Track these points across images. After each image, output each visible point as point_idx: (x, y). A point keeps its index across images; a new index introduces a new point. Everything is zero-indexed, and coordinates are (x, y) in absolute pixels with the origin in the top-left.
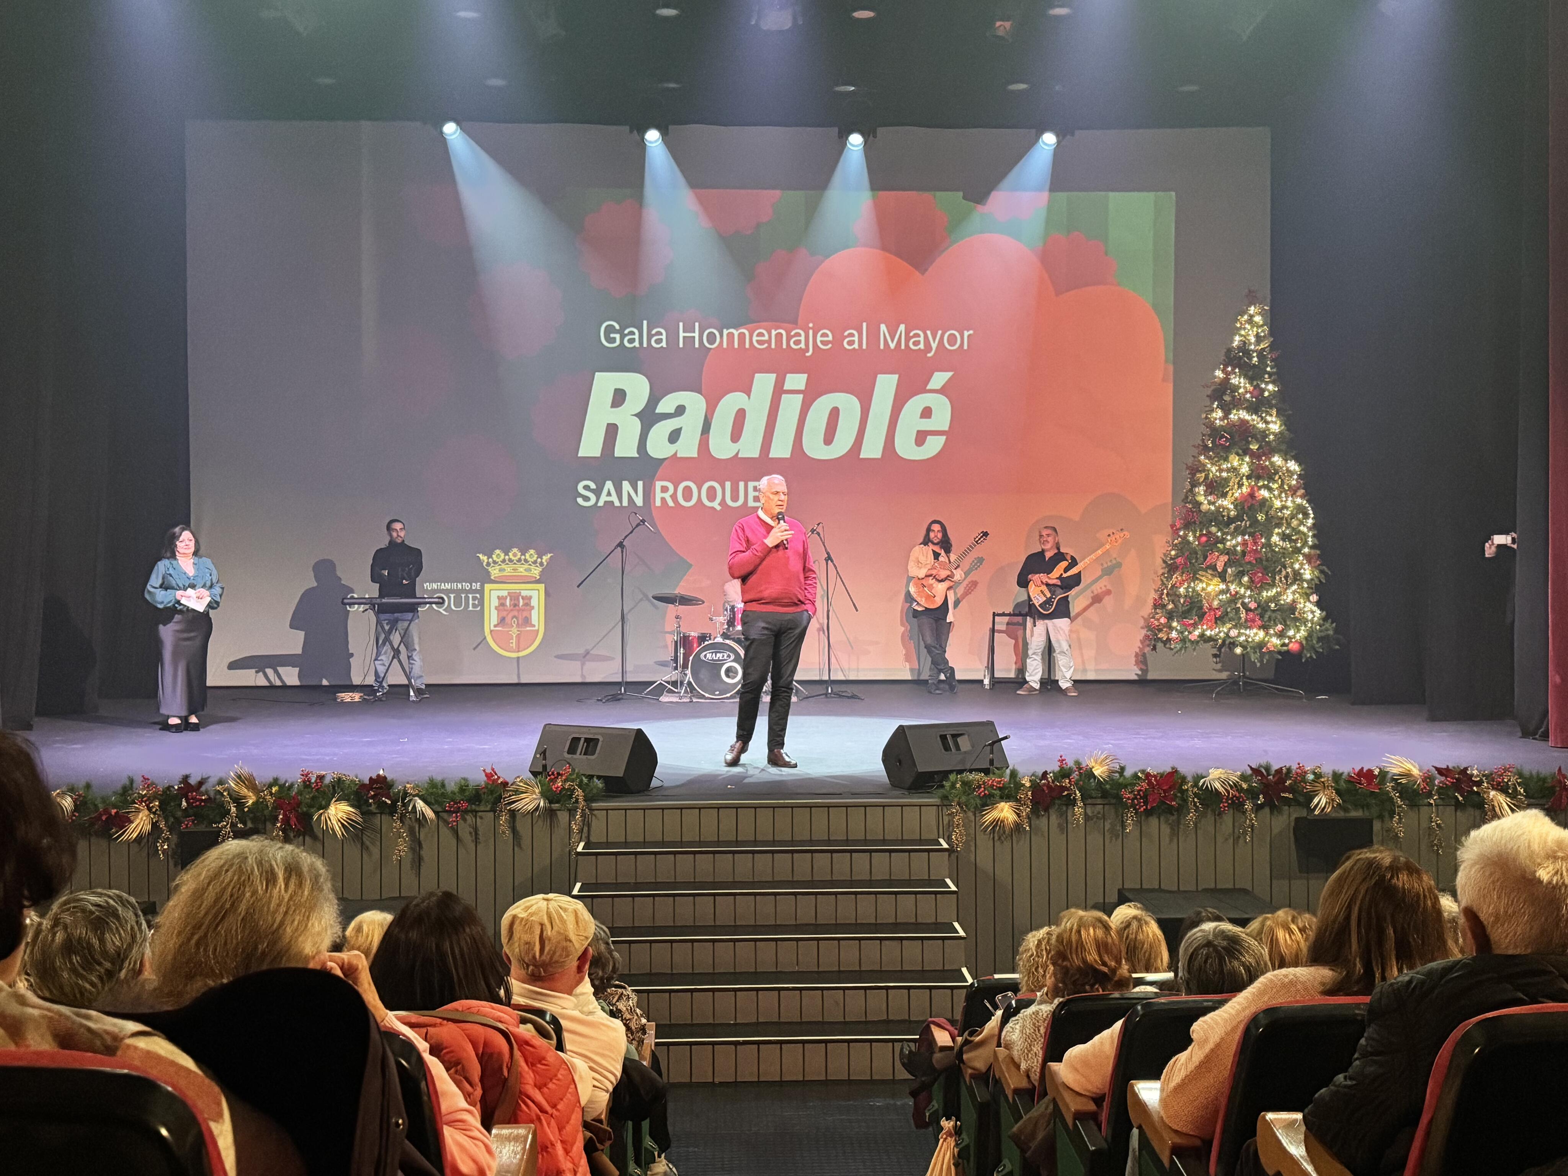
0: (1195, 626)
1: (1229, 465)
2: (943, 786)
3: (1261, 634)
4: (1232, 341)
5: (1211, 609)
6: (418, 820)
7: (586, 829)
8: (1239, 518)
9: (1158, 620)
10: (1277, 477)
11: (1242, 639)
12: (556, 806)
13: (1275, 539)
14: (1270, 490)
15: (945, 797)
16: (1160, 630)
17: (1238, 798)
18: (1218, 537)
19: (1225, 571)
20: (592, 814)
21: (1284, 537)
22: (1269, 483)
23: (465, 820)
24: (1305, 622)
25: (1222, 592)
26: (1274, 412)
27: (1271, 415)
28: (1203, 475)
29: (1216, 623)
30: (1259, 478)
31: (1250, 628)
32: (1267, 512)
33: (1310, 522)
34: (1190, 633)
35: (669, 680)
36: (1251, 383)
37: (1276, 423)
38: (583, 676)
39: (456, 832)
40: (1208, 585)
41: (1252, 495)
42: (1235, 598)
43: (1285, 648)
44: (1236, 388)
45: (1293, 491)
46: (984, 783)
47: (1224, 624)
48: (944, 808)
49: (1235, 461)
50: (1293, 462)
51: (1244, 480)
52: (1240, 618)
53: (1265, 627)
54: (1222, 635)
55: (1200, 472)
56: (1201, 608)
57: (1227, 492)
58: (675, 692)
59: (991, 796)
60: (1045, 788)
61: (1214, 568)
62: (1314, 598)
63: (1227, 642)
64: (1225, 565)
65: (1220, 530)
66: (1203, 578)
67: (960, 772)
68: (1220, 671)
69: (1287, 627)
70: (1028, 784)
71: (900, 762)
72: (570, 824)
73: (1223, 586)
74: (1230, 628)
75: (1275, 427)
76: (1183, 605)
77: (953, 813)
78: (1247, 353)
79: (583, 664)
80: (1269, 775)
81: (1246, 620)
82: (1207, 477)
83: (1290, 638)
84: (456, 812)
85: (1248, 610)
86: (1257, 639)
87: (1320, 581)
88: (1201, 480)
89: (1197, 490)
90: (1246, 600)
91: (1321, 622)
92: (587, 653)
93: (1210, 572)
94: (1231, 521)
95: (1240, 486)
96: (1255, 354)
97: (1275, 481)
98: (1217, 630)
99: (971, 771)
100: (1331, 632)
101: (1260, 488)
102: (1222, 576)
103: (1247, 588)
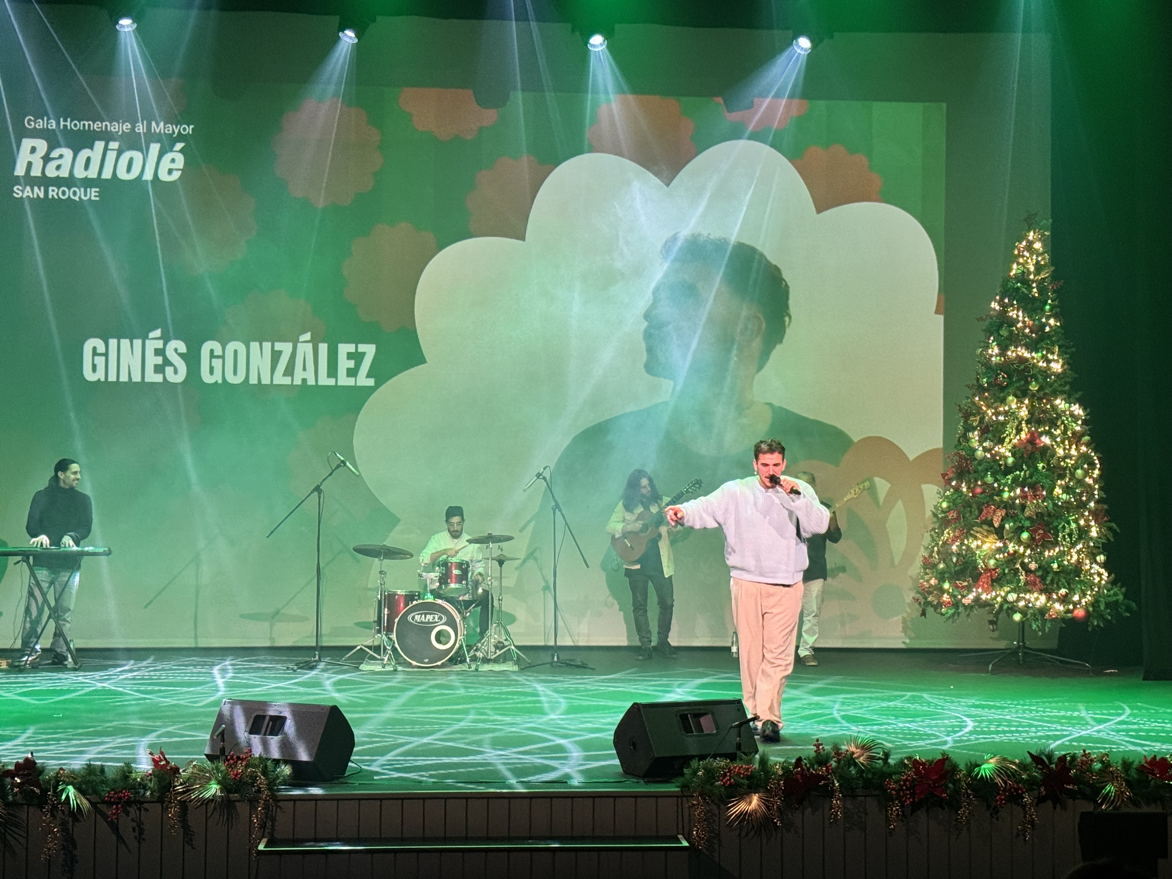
0: (969, 589)
1: (1007, 408)
2: (682, 774)
3: (1043, 599)
4: (1011, 269)
5: (987, 570)
6: (71, 813)
7: (269, 824)
8: (1017, 466)
9: (928, 581)
10: (1059, 423)
11: (1022, 604)
12: (235, 796)
13: (1058, 491)
14: (1053, 437)
15: (685, 787)
16: (930, 593)
17: (1016, 790)
18: (994, 489)
19: (1002, 527)
20: (277, 806)
21: (1067, 489)
22: (1050, 428)
23: (127, 814)
24: (1091, 585)
25: (999, 550)
26: (1057, 349)
27: (1053, 353)
28: (978, 418)
29: (992, 585)
30: (1040, 422)
31: (1030, 592)
32: (1049, 461)
33: (1097, 472)
34: (963, 596)
35: (371, 644)
36: (1030, 317)
37: (1057, 361)
38: (272, 639)
39: (114, 827)
40: (983, 542)
41: (1032, 440)
42: (1014, 557)
43: (1070, 615)
44: (1013, 322)
45: (1077, 438)
46: (730, 771)
47: (1001, 587)
48: (684, 799)
49: (1012, 402)
50: (1077, 406)
51: (1024, 425)
52: (1019, 580)
53: (1047, 591)
54: (999, 599)
55: (974, 415)
56: (976, 568)
57: (1005, 438)
58: (376, 659)
59: (737, 785)
60: (799, 776)
61: (990, 524)
62: (1101, 558)
63: (1005, 607)
64: (1002, 520)
65: (996, 480)
66: (978, 535)
67: (702, 757)
68: (997, 639)
69: (1072, 591)
70: (780, 772)
71: (634, 744)
72: (251, 816)
73: (1000, 544)
74: (1009, 592)
75: (1057, 367)
76: (955, 565)
77: (694, 805)
78: (1027, 283)
79: (271, 626)
80: (1051, 763)
81: (1026, 583)
82: (982, 420)
83: (1075, 604)
84: (117, 804)
85: (1028, 571)
86: (1038, 604)
87: (1108, 539)
88: (975, 424)
89: (971, 435)
90: (1026, 560)
91: (1109, 586)
92: (277, 612)
93: (986, 527)
94: (1008, 470)
95: (1019, 431)
96: (1034, 285)
97: (1057, 427)
98: (994, 594)
99: (715, 757)
100: (1121, 597)
101: (1041, 434)
102: (999, 533)
103: (1026, 548)
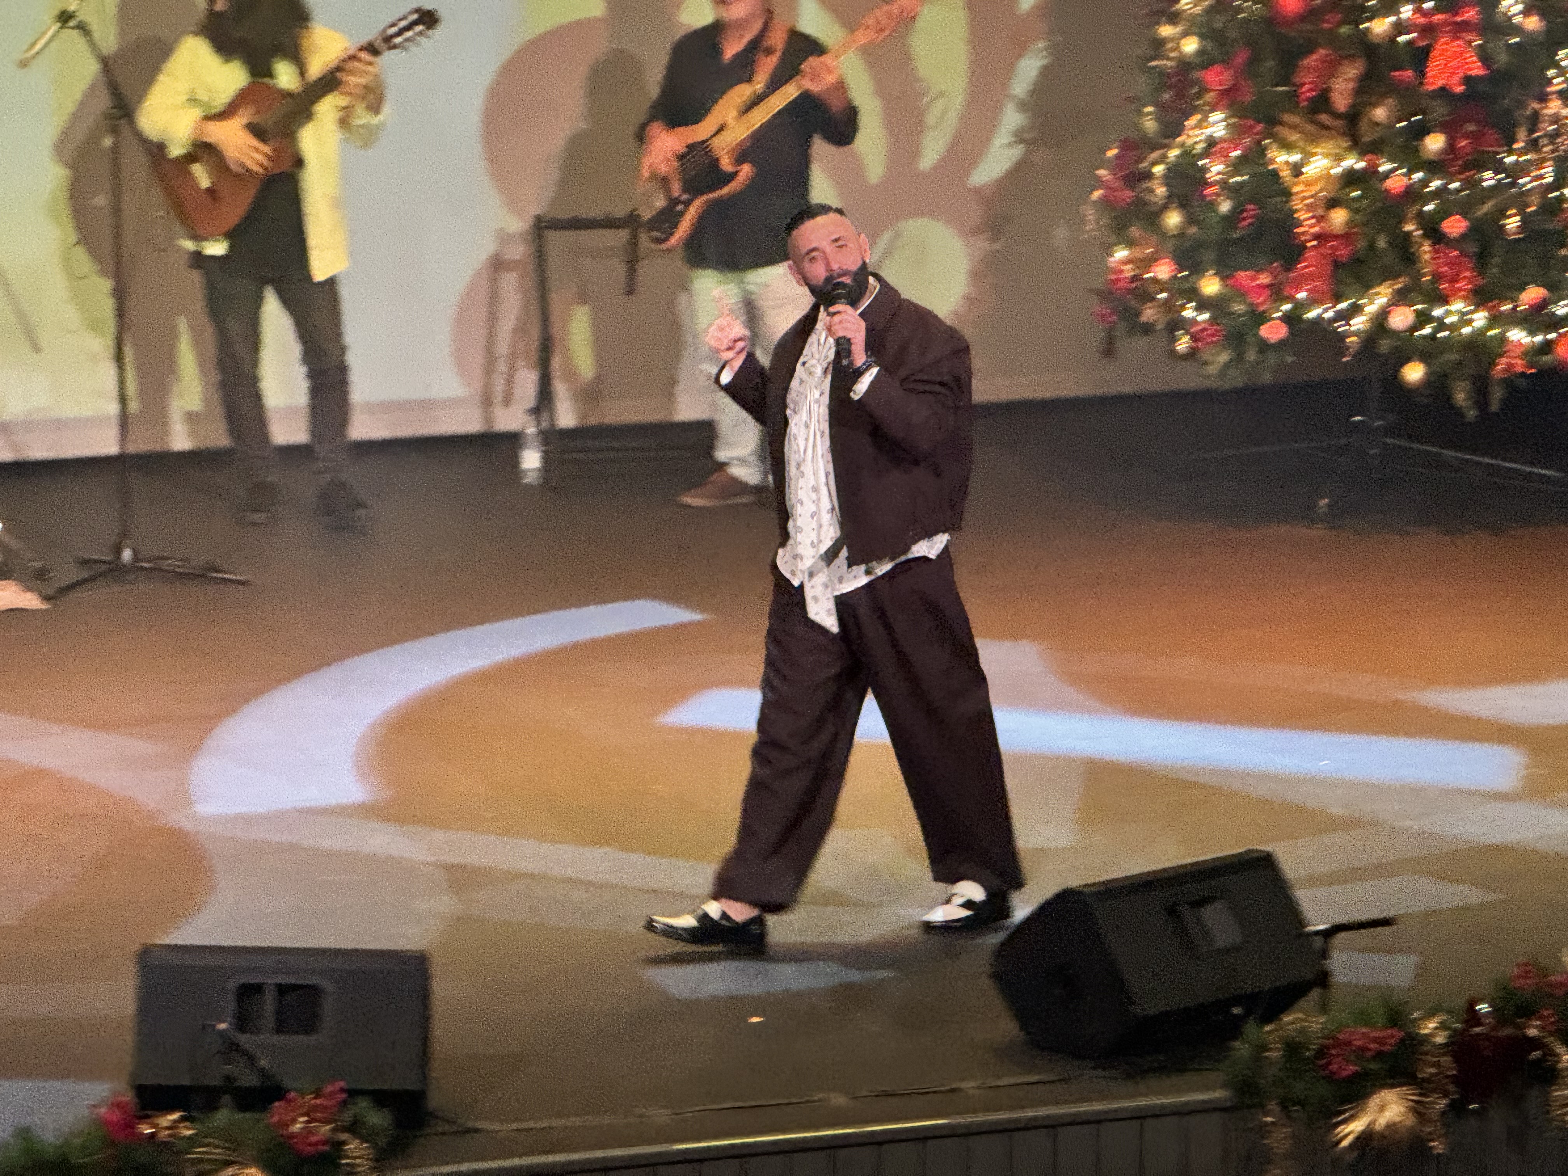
0: (1273, 292)
2: (1228, 1055)
3: (1480, 319)
11: (1425, 333)
15: (1242, 1084)
29: (1340, 281)
31: (1449, 299)
40: (1308, 156)
46: (1339, 1043)
47: (1366, 286)
48: (1243, 1113)
52: (1418, 267)
53: (1489, 296)
56: (1291, 231)
60: (1479, 1044)
63: (1380, 346)
64: (1361, 93)
66: (1294, 137)
73: (1354, 162)
76: (1224, 219)
81: (1436, 275)
85: (1441, 242)
86: (1466, 330)
93: (1310, 111)
98: (1344, 305)
102: (1352, 132)
